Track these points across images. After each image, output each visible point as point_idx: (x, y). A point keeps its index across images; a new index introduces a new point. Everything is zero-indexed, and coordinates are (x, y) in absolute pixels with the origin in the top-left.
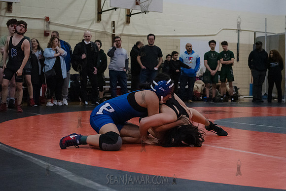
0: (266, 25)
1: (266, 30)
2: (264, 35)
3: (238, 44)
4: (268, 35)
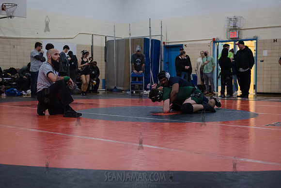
0: (114, 31)
1: (115, 35)
2: (113, 39)
3: (92, 46)
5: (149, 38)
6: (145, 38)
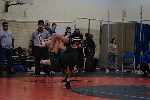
1: (109, 20)
2: (108, 24)
3: (89, 30)
4: (111, 23)
5: (140, 22)
6: (136, 23)
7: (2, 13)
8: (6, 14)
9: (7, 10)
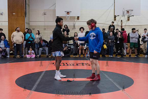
7: (126, 22)
8: (128, 22)
9: (128, 20)
